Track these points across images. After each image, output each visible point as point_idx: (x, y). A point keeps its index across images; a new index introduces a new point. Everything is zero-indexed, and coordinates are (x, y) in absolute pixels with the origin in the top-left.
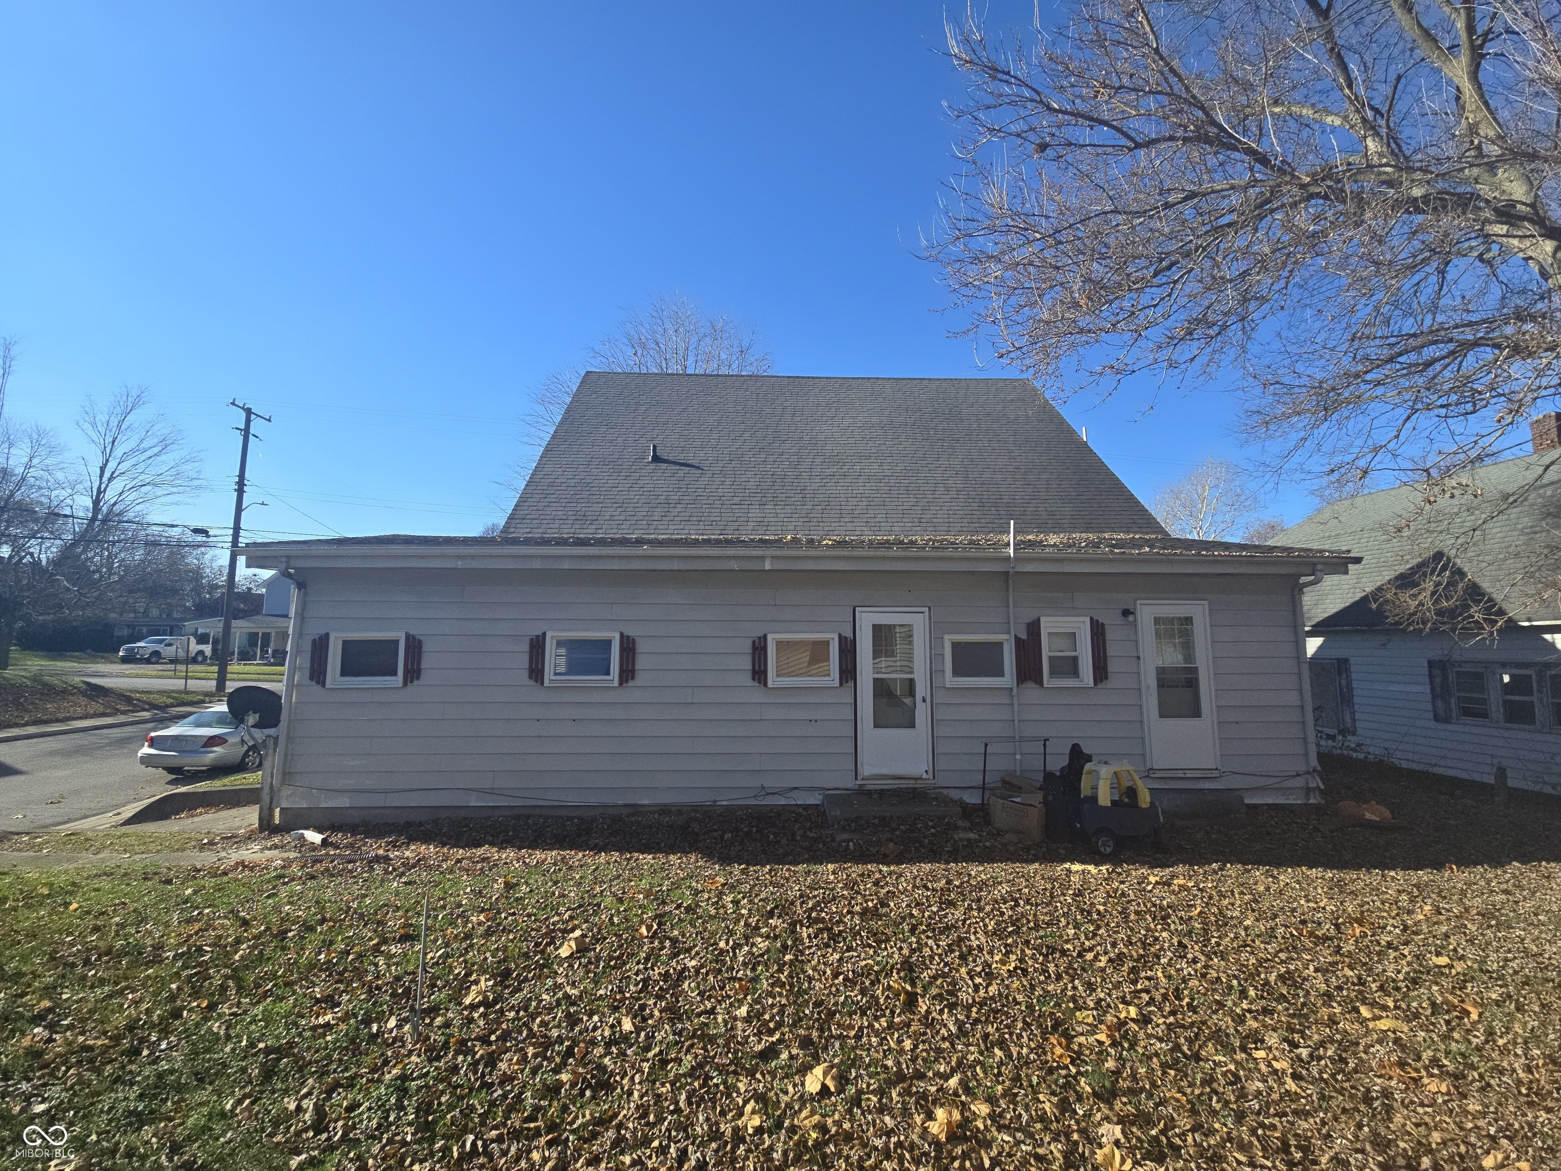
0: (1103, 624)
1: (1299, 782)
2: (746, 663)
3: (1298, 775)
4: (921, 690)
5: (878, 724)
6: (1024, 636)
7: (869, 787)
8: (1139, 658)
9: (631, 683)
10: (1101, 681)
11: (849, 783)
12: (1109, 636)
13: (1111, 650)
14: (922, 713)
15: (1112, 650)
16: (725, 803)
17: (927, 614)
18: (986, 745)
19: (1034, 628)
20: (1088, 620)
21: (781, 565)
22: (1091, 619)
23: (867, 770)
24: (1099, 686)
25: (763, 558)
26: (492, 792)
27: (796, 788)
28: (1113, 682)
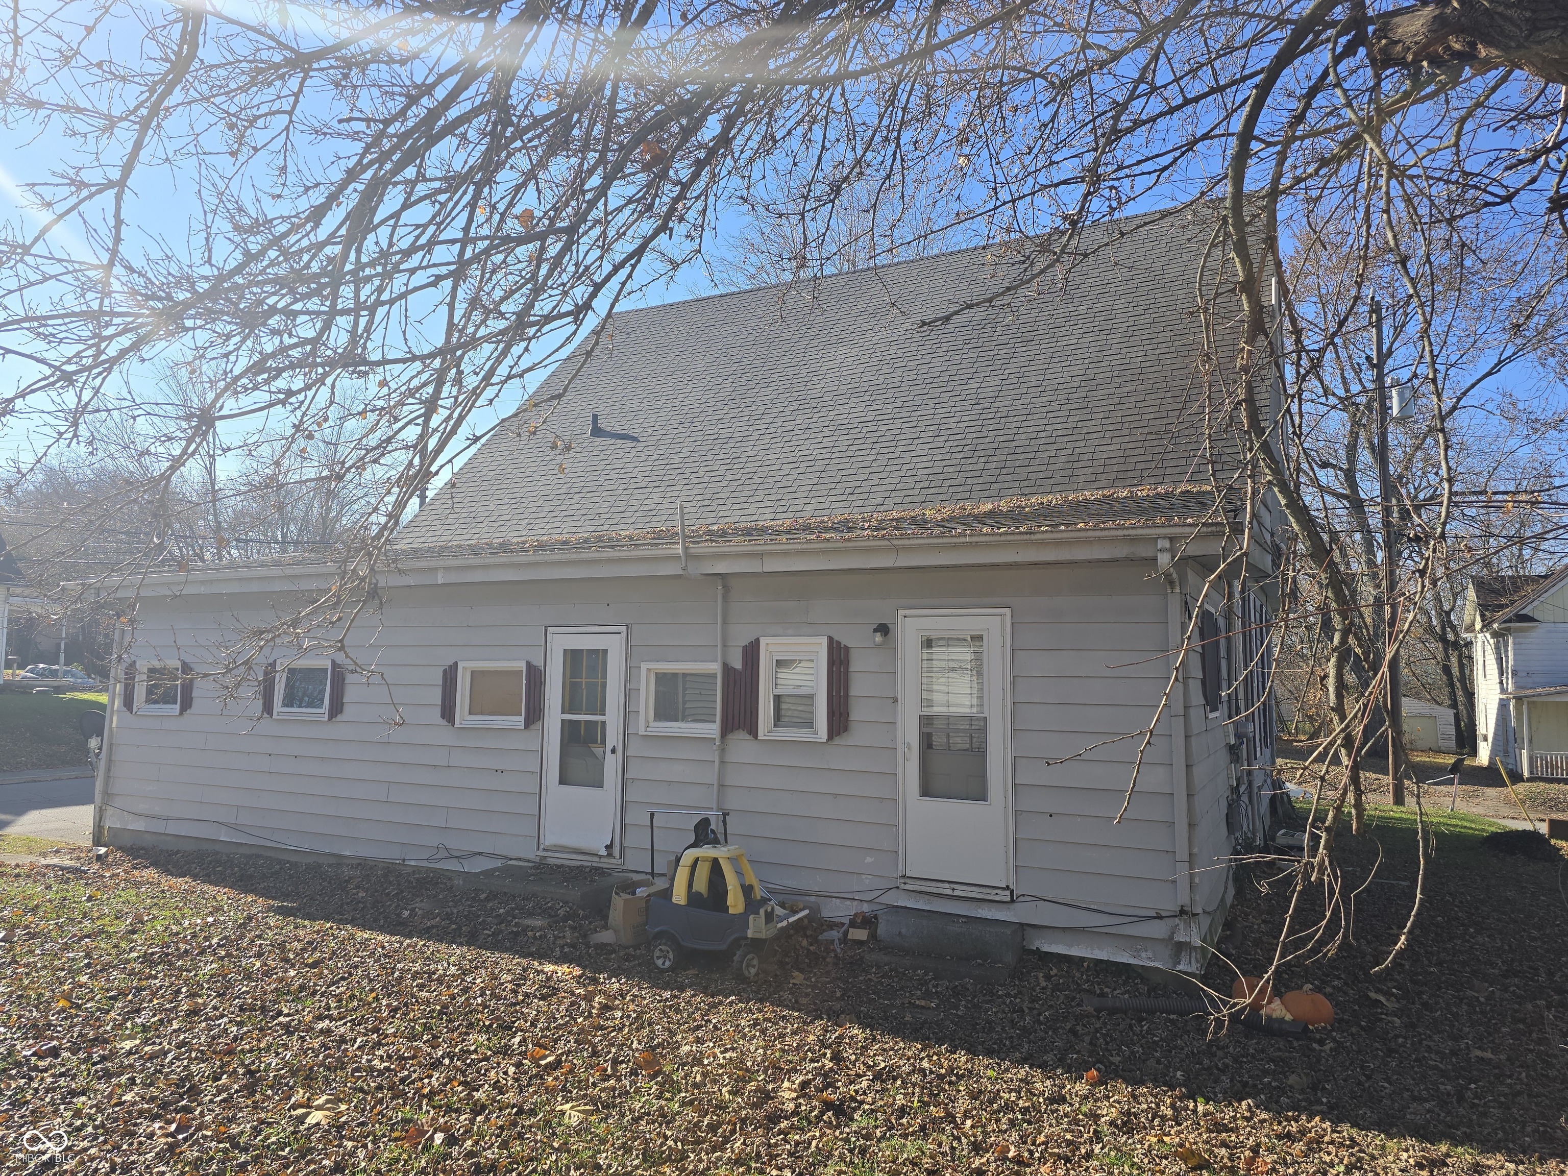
0: (847, 649)
1: (1158, 930)
2: (436, 696)
3: (1160, 917)
4: (613, 737)
5: (563, 780)
6: (738, 665)
7: (551, 861)
8: (895, 700)
9: (339, 718)
10: (838, 734)
11: (532, 854)
12: (856, 665)
13: (856, 689)
14: (612, 766)
15: (858, 687)
16: (413, 863)
17: (624, 635)
18: (652, 815)
19: (752, 652)
20: (824, 641)
21: (453, 578)
22: (831, 639)
23: (549, 839)
24: (837, 741)
25: (434, 570)
26: (235, 828)
27: (480, 854)
28: (857, 736)
